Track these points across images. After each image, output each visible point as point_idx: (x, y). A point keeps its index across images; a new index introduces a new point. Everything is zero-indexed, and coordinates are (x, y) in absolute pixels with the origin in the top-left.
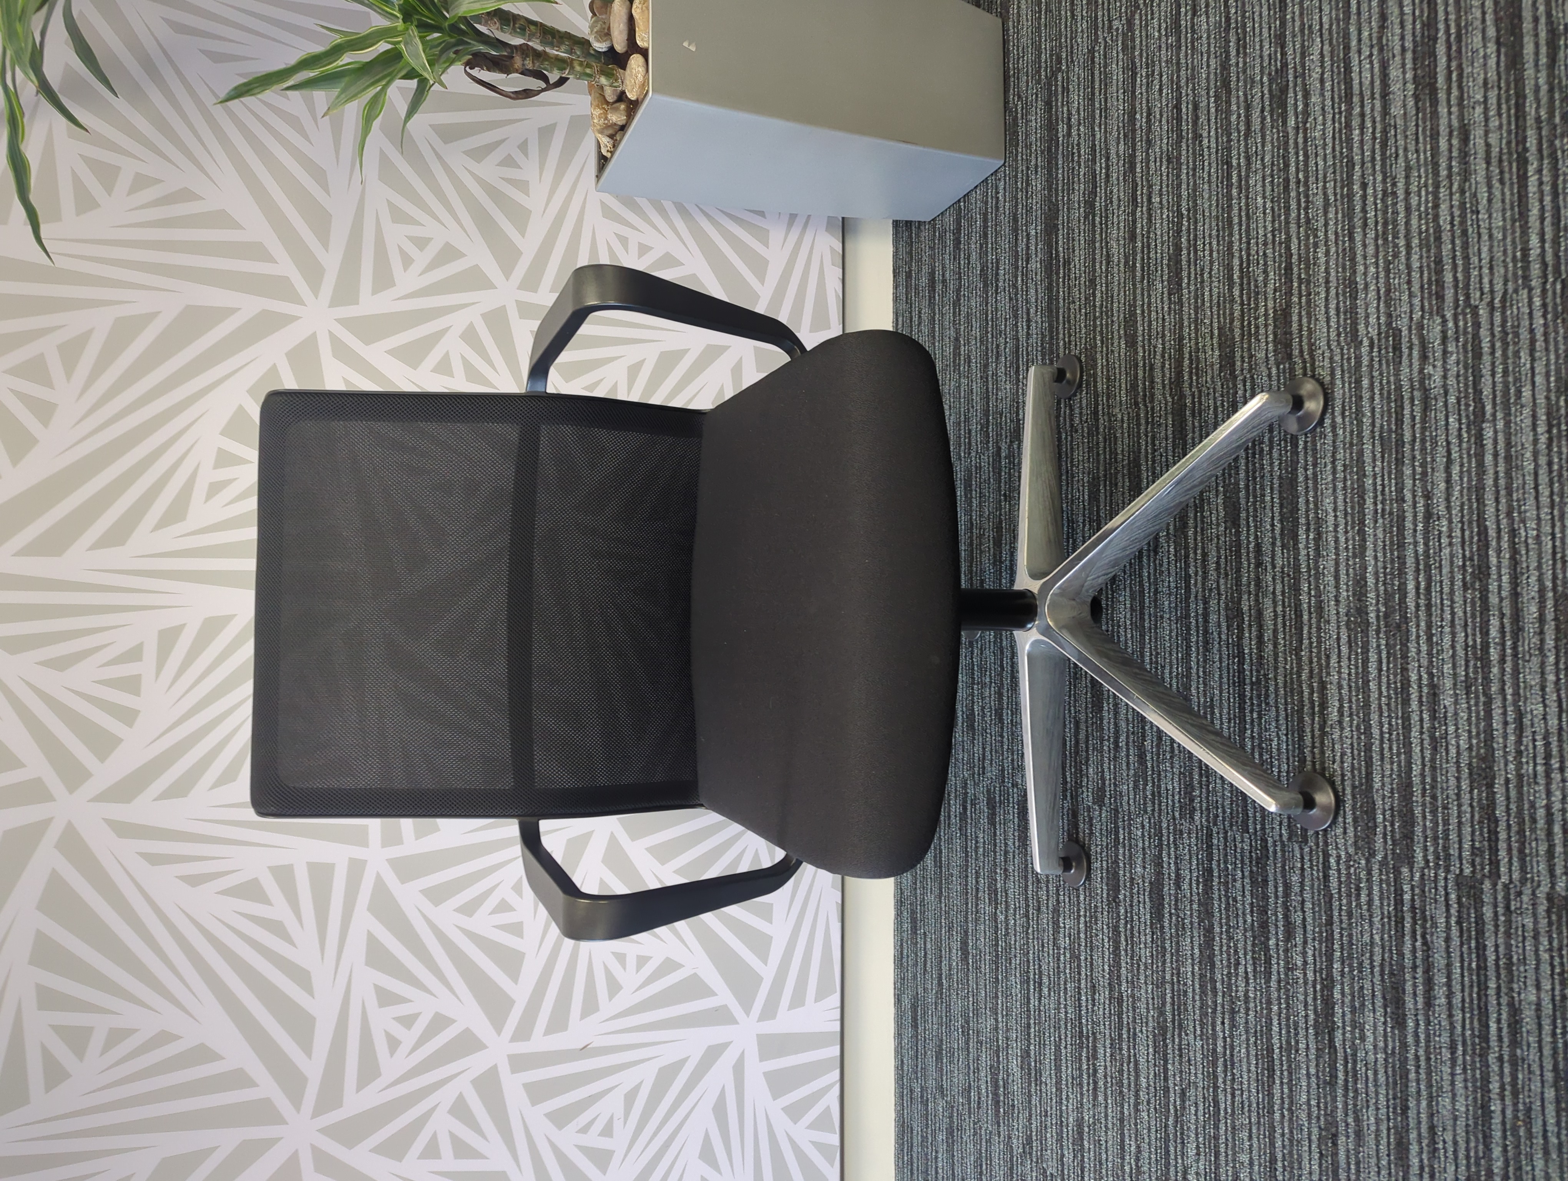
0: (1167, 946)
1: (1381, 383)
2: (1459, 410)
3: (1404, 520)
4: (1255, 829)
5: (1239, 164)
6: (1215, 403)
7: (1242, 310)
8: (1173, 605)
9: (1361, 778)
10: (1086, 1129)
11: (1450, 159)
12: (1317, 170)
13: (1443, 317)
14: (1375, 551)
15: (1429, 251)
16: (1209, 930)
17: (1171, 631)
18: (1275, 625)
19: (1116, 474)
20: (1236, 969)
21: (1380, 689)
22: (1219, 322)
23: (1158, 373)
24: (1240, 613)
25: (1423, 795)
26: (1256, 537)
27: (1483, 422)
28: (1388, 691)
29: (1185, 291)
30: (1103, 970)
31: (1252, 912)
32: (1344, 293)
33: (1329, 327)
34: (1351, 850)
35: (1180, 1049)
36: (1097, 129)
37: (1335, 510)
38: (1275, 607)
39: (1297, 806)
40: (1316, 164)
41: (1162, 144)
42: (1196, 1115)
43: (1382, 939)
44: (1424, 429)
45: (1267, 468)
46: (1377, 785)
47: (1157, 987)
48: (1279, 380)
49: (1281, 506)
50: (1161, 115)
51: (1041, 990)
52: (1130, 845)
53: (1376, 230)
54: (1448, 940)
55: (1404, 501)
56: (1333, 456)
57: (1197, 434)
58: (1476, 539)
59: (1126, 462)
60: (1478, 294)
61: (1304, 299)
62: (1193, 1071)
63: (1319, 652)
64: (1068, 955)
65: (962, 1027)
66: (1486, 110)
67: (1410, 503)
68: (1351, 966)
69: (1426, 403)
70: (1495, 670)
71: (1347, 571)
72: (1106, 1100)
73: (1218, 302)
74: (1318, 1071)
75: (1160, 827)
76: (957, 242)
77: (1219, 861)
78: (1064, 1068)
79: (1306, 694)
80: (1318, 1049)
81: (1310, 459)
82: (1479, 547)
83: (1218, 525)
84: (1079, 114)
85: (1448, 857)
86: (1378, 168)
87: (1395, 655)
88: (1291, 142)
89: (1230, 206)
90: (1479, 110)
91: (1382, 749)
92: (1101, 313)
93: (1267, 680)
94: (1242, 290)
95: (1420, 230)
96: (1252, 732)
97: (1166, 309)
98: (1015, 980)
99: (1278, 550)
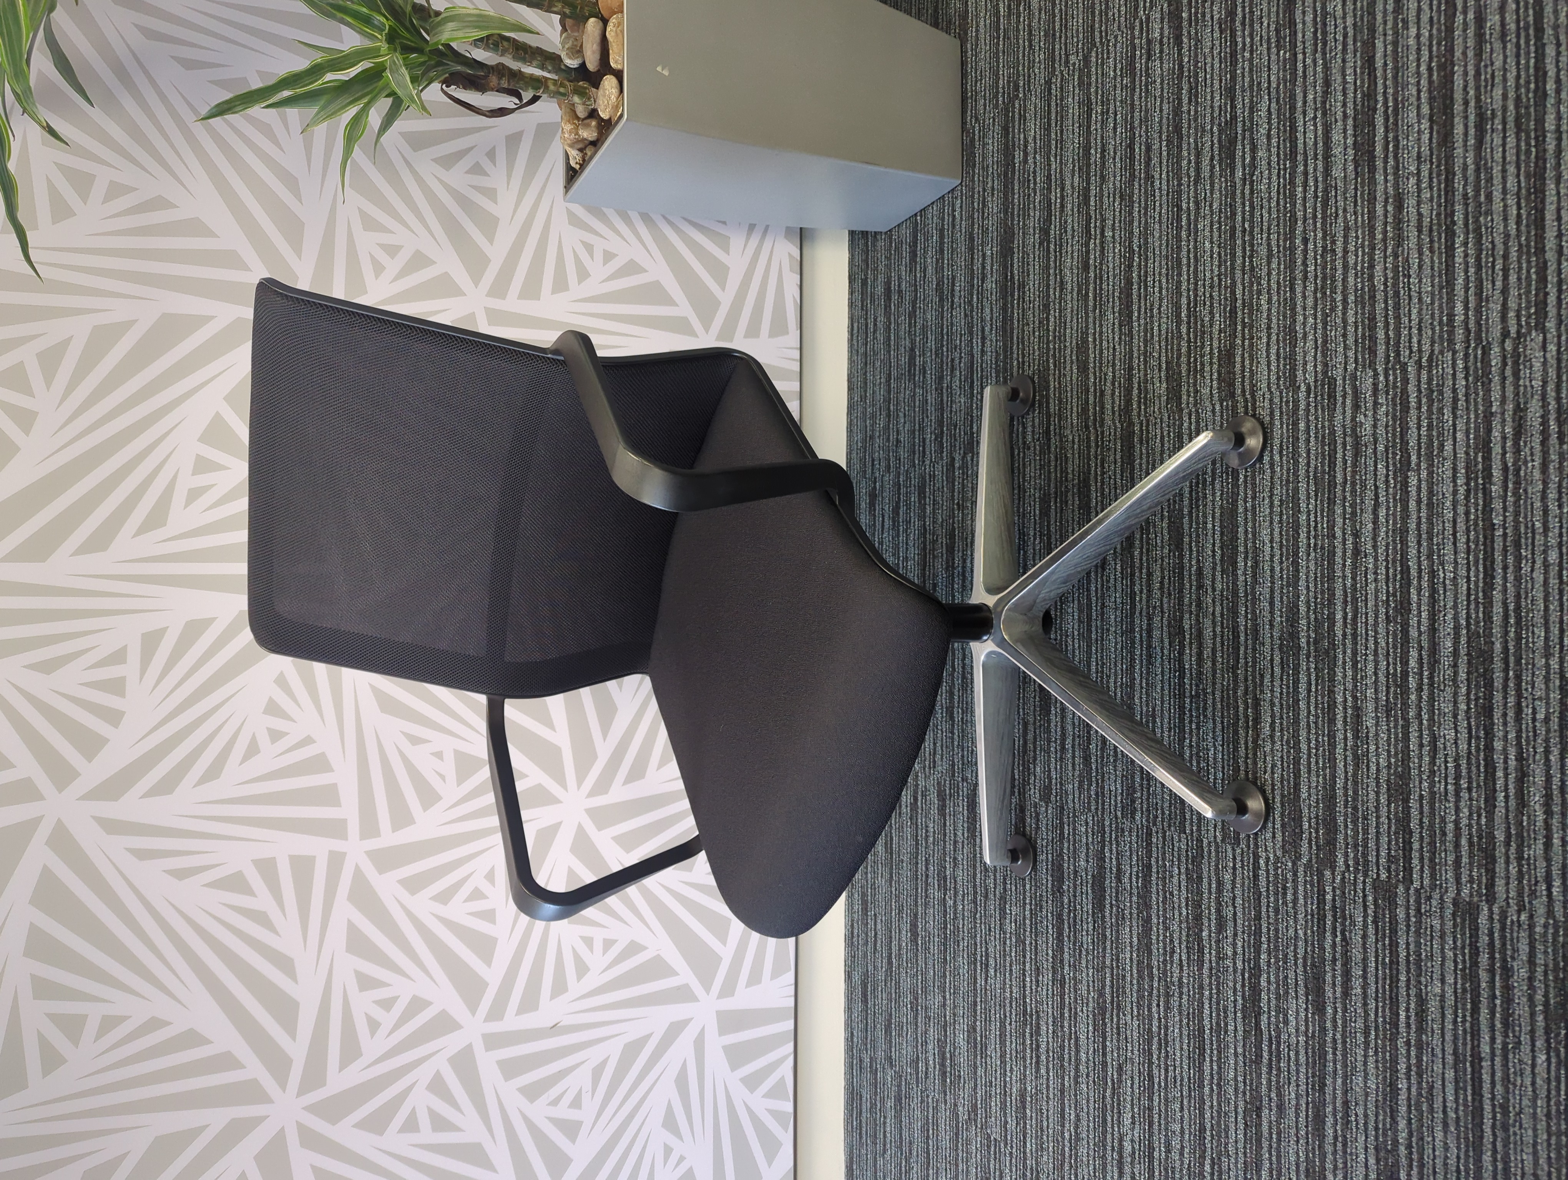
0: (1108, 934)
1: (1316, 427)
2: (1387, 458)
3: (1334, 554)
4: (1192, 830)
5: (1188, 208)
6: (1162, 433)
7: (1189, 347)
8: (1119, 619)
9: (1289, 788)
10: (1029, 1099)
11: (1386, 224)
12: (1262, 221)
13: (1375, 370)
14: (1307, 581)
15: (1363, 308)
16: (1148, 920)
17: (1116, 644)
18: (1214, 644)
19: (1067, 492)
20: (1171, 957)
21: (1309, 708)
22: (1167, 356)
23: (1108, 399)
24: (1181, 631)
25: (1346, 807)
26: (1198, 561)
27: (1409, 470)
28: (1316, 711)
29: (1135, 324)
30: (1047, 954)
31: (1187, 905)
32: (1285, 340)
33: (1269, 370)
34: (1279, 853)
35: (1118, 1028)
36: (1052, 159)
37: (1271, 541)
38: (1214, 628)
39: (1231, 812)
40: (1261, 215)
41: (1115, 180)
42: (1132, 1087)
43: (1305, 934)
44: (1354, 473)
45: (1210, 497)
46: (1304, 795)
47: (1098, 971)
48: (1222, 416)
49: (1222, 534)
50: (1115, 153)
51: (987, 971)
52: (1075, 840)
53: (1316, 283)
54: (1365, 937)
55: (1335, 538)
56: (1271, 491)
57: (1144, 461)
58: (1399, 577)
59: (1076, 481)
60: (1407, 352)
61: (1247, 342)
62: (1130, 1048)
63: (1254, 671)
64: (1014, 940)
65: (911, 1003)
66: (1419, 182)
67: (1340, 540)
68: (1276, 957)
69: (1357, 449)
70: (1413, 697)
71: (1282, 598)
72: (1048, 1072)
73: (1167, 337)
74: (1245, 1051)
75: (1103, 825)
76: (913, 254)
77: (1157, 859)
78: (1008, 1043)
79: (1241, 709)
80: (1245, 1031)
81: (1250, 492)
82: (1401, 584)
83: (1162, 547)
84: (1035, 143)
85: (1366, 862)
86: (1319, 225)
87: (1323, 678)
88: (1238, 192)
89: (1179, 248)
90: (1413, 181)
91: (1309, 763)
92: (1055, 337)
93: (1205, 694)
94: (1189, 328)
95: (1356, 287)
96: (1191, 741)
97: (1117, 339)
98: (962, 961)
99: (1218, 575)
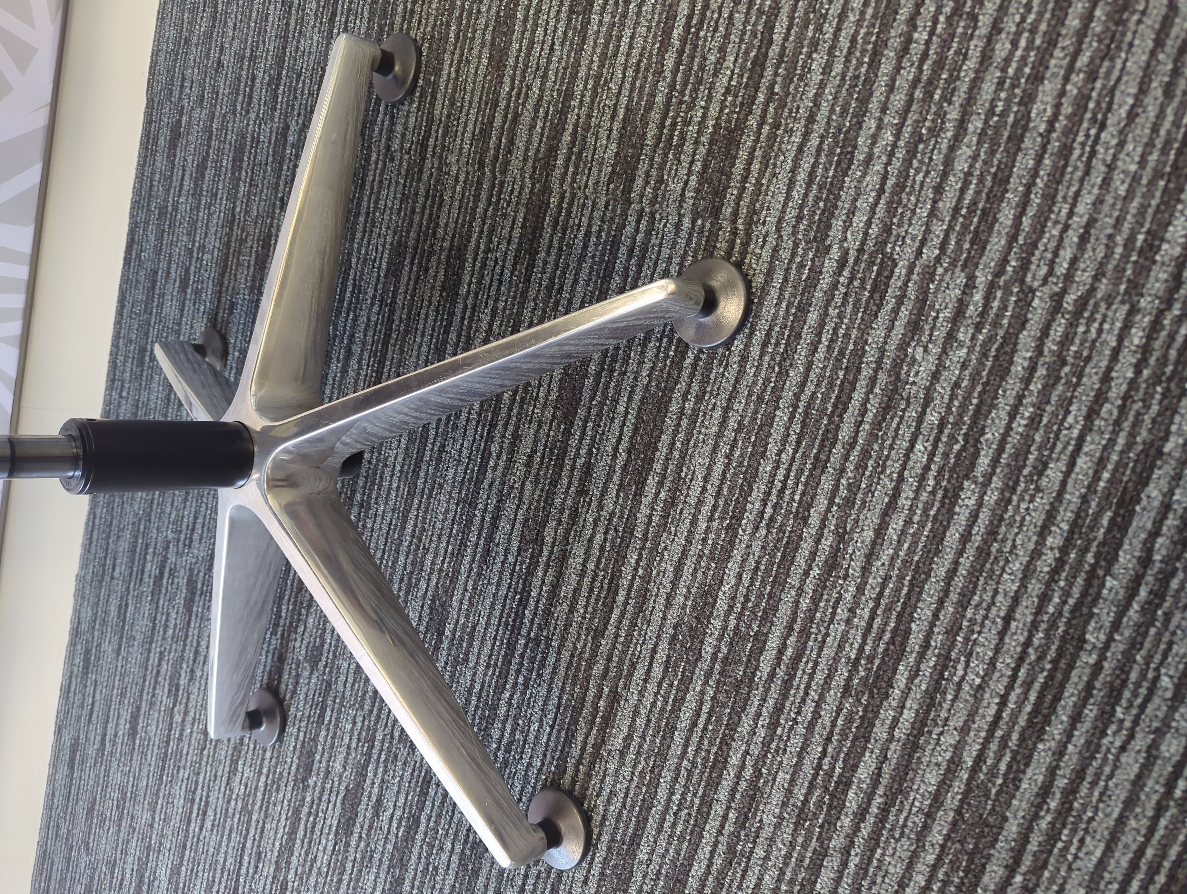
1: (835, 330)
2: (937, 440)
3: (796, 549)
6: (590, 226)
7: (669, 97)
8: (459, 479)
9: (625, 834)
13: (971, 278)
14: (741, 567)
15: (992, 153)
17: (447, 511)
18: (580, 583)
19: (431, 253)
21: (686, 746)
22: (630, 97)
23: (522, 132)
24: (539, 541)
26: (590, 453)
27: (967, 477)
28: (695, 757)
29: (595, 18)
30: (274, 845)
32: (831, 153)
33: (788, 197)
37: (706, 479)
38: (586, 561)
44: (873, 437)
45: (633, 365)
46: (642, 856)
49: (636, 429)
52: (335, 734)
53: (920, 69)
55: (806, 524)
56: (729, 400)
57: (552, 259)
58: (887, 636)
59: (446, 244)
60: (1044, 270)
61: (766, 129)
63: (624, 652)
64: (240, 805)
65: (118, 801)
67: (813, 532)
69: (890, 399)
70: (846, 821)
71: (695, 571)
73: (638, 64)
79: (591, 693)
81: (695, 387)
82: (886, 650)
83: (545, 406)
87: (720, 718)
93: (548, 646)
94: (678, 63)
95: (993, 107)
97: (560, 33)
99: (613, 488)
